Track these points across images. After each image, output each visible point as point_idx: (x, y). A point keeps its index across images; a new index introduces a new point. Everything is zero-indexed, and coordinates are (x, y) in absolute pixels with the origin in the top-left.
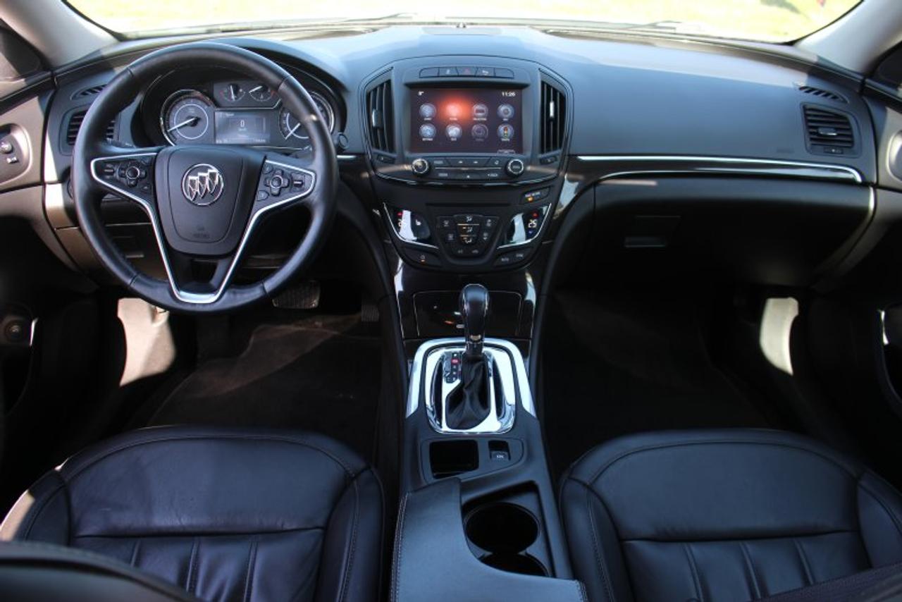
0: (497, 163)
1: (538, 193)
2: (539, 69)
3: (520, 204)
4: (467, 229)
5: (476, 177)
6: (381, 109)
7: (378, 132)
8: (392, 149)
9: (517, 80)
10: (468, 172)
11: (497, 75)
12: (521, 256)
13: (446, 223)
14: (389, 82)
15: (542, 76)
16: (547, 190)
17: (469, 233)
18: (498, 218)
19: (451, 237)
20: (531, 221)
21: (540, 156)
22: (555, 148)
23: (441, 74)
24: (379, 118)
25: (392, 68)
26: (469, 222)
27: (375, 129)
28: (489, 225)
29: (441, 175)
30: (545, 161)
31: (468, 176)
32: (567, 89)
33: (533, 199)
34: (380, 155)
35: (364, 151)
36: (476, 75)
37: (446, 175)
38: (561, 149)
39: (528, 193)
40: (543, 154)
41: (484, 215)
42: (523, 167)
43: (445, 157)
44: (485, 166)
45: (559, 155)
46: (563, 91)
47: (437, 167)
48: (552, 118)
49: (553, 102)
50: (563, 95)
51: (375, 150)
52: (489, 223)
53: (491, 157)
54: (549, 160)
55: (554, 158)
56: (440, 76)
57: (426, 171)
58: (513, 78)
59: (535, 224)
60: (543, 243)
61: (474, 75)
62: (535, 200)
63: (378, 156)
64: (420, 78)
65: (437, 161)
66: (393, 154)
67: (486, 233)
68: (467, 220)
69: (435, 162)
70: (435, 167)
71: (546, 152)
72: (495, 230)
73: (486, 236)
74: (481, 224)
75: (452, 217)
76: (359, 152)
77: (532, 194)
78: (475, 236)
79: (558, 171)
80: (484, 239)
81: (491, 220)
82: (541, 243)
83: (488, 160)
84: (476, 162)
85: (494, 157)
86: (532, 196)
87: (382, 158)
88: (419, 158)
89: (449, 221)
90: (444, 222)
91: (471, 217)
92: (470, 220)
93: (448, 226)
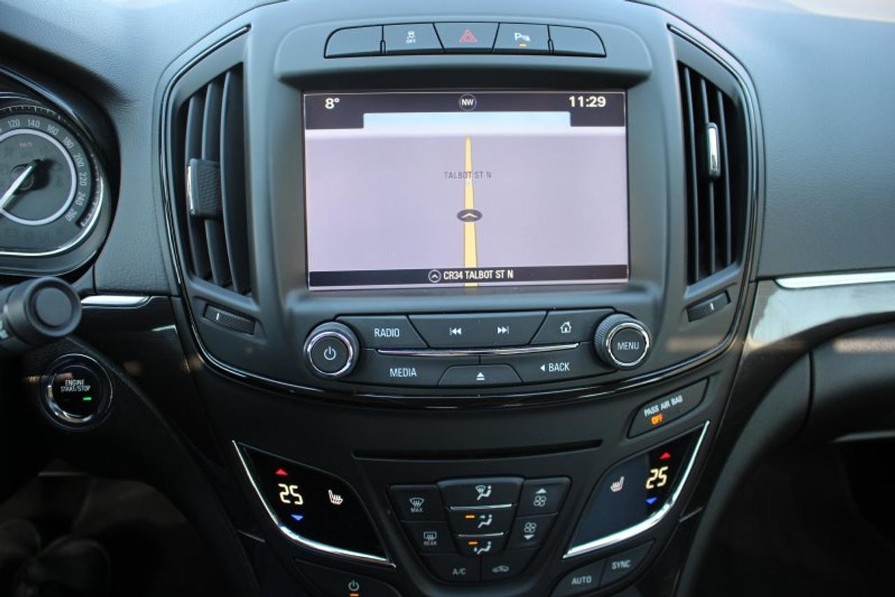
0: (567, 327)
1: (678, 400)
2: (669, 26)
3: (628, 437)
4: (478, 520)
5: (506, 375)
6: (214, 156)
7: (207, 224)
8: (247, 287)
9: (615, 62)
10: (479, 362)
11: (557, 48)
12: (625, 564)
13: (417, 504)
14: (238, 70)
15: (674, 39)
16: (705, 382)
17: (486, 529)
18: (566, 480)
19: (430, 538)
20: (655, 471)
21: (691, 293)
22: (722, 264)
23: (389, 48)
24: (208, 182)
25: (249, 26)
26: (485, 501)
27: (199, 220)
28: (540, 502)
29: (395, 372)
30: (700, 308)
31: (480, 375)
32: (743, 83)
33: (663, 419)
34: (211, 303)
35: (168, 284)
36: (496, 47)
37: (412, 373)
38: (739, 264)
39: (650, 404)
40: (693, 286)
41: (525, 478)
42: (647, 346)
43: (407, 314)
44: (532, 343)
45: (734, 284)
46: (735, 90)
47: (382, 349)
48: (714, 172)
49: (715, 125)
50: (736, 102)
51: (198, 286)
52: (540, 498)
53: (548, 310)
54: (712, 305)
55: (723, 295)
56: (389, 52)
57: (347, 370)
58: (604, 56)
59: (665, 477)
60: (682, 520)
61: (491, 46)
62: (668, 420)
63: (207, 306)
64: (325, 57)
65: (383, 330)
66: (249, 303)
67: (531, 525)
68: (478, 494)
69: (376, 332)
70: (377, 349)
71: (700, 280)
72: (558, 513)
73: (532, 530)
74: (519, 501)
75: (434, 486)
76: (153, 288)
77: (662, 405)
78: (502, 534)
79: (730, 332)
80: (525, 539)
81: (545, 489)
82: (677, 522)
83: (541, 321)
84: (504, 330)
85: (558, 309)
86: (660, 412)
87: (218, 315)
88: (327, 324)
89: (424, 498)
90: (411, 500)
91: (490, 487)
92: (488, 494)
93: (421, 510)
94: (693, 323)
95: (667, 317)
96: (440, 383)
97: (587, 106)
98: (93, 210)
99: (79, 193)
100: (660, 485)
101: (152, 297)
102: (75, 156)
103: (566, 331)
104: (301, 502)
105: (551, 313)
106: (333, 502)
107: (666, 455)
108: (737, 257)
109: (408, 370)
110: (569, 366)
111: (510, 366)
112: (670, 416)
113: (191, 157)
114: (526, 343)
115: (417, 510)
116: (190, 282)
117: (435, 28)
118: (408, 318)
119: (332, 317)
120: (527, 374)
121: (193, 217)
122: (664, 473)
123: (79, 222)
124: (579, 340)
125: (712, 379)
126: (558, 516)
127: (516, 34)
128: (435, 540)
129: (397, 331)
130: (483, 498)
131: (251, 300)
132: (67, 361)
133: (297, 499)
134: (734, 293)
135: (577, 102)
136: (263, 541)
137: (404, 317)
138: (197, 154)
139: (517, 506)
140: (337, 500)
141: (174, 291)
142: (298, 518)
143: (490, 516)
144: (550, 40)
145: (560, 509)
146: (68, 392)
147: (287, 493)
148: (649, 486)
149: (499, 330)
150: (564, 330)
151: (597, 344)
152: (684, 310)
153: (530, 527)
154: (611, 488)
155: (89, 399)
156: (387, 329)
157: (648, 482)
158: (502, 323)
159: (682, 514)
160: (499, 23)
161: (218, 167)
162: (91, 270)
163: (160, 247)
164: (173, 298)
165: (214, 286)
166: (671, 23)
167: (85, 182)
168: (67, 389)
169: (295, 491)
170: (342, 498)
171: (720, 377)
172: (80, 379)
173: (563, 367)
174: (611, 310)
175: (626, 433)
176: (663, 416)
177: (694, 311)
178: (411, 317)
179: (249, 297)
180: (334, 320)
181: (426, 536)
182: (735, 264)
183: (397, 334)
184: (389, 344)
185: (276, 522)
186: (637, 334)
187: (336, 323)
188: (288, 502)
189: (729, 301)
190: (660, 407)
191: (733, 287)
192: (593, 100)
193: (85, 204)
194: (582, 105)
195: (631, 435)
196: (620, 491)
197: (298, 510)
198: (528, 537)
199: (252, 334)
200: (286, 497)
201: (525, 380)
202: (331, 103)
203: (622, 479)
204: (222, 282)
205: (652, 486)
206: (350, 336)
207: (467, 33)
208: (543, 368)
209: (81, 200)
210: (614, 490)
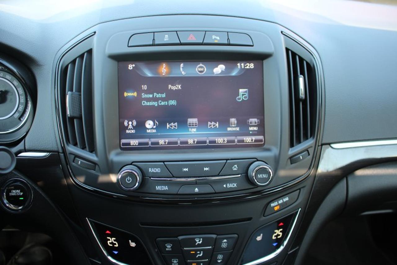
0: (235, 167)
1: (286, 199)
3: (264, 216)
4: (196, 254)
5: (208, 189)
6: (79, 90)
7: (75, 121)
8: (92, 149)
9: (257, 49)
10: (196, 183)
11: (231, 42)
13: (169, 247)
14: (90, 52)
15: (284, 37)
16: (299, 191)
17: (200, 258)
18: (236, 236)
19: (175, 262)
20: (276, 231)
21: (292, 151)
22: (306, 138)
23: (156, 42)
24: (76, 102)
25: (95, 32)
26: (199, 245)
27: (72, 119)
28: (224, 245)
30: (296, 158)
31: (196, 189)
32: (315, 57)
33: (279, 208)
34: (76, 156)
35: (58, 148)
36: (205, 42)
37: (166, 188)
38: (314, 138)
39: (274, 201)
40: (293, 148)
41: (218, 235)
42: (272, 175)
43: (164, 162)
44: (219, 175)
45: (311, 147)
46: (311, 60)
47: (152, 177)
48: (302, 97)
49: (302, 76)
50: (312, 65)
51: (71, 149)
52: (224, 244)
53: (227, 160)
54: (301, 157)
55: (306, 152)
56: (156, 44)
57: (137, 187)
58: (253, 46)
59: (281, 234)
60: (289, 253)
61: (202, 42)
62: (282, 208)
63: (75, 157)
64: (128, 47)
65: (153, 169)
66: (93, 156)
67: (220, 256)
68: (196, 242)
69: (150, 170)
70: (150, 178)
71: (296, 145)
72: (232, 250)
73: (221, 258)
74: (214, 245)
75: (176, 239)
76: (51, 149)
77: (279, 201)
78: (207, 260)
79: (309, 168)
80: (218, 262)
81: (227, 240)
82: (287, 254)
83: (224, 165)
84: (207, 169)
85: (232, 159)
86: (278, 205)
87: (80, 162)
88: (128, 166)
89: (172, 244)
90: (166, 245)
91: (201, 239)
92: (200, 242)
93: (171, 249)
94: (292, 165)
95: (281, 162)
96: (178, 193)
97: (245, 68)
98: (26, 113)
99: (20, 105)
100: (279, 237)
101: (51, 153)
102: (18, 89)
103: (235, 169)
104: (117, 246)
105: (228, 161)
106: (132, 246)
107: (281, 224)
108: (312, 135)
109: (164, 187)
110: (236, 185)
111: (210, 185)
112: (283, 206)
113: (68, 91)
114: (217, 174)
115: (169, 249)
116: (68, 147)
117: (177, 33)
118: (164, 164)
119: (130, 163)
120: (218, 188)
121: (69, 118)
122: (281, 232)
123: (20, 118)
124: (241, 173)
125: (302, 190)
126: (232, 252)
127: (213, 36)
128: (177, 263)
129: (159, 170)
130: (198, 244)
131: (94, 155)
132: (12, 181)
133: (115, 244)
134: (311, 151)
135: (241, 66)
136: (100, 263)
137: (162, 163)
138: (71, 90)
139: (214, 247)
140: (133, 245)
141: (61, 151)
142: (116, 252)
143: (202, 252)
144: (228, 39)
145: (234, 248)
146: (13, 196)
147: (111, 242)
148: (274, 238)
149: (205, 169)
150: (234, 169)
151: (249, 175)
152: (288, 159)
153: (220, 257)
154: (257, 239)
155: (22, 198)
156: (155, 169)
157: (274, 236)
158: (206, 166)
159: (289, 250)
160: (206, 31)
161: (80, 95)
162: (23, 141)
163: (54, 131)
164: (60, 154)
165: (78, 148)
166: (283, 31)
167: (23, 100)
168: (13, 194)
169: (114, 240)
170: (135, 243)
171: (306, 188)
172: (18, 190)
173: (234, 185)
174: (256, 160)
175: (263, 215)
176: (280, 207)
177: (293, 160)
178: (165, 163)
179: (94, 153)
180: (131, 164)
181: (173, 261)
182: (312, 138)
183: (159, 171)
184: (155, 175)
185: (106, 255)
186: (267, 171)
187: (132, 166)
188: (111, 245)
189: (309, 155)
190: (278, 203)
191: (311, 148)
192: (248, 65)
193: (23, 111)
194: (243, 67)
195: (265, 215)
196: (261, 240)
197: (116, 249)
198: (219, 261)
199: (95, 170)
200: (110, 243)
201: (217, 191)
202: (131, 67)
203: (262, 235)
204: (82, 147)
205: (275, 238)
206: (137, 172)
207: (192, 36)
208: (225, 186)
209: (21, 108)
210: (258, 240)
